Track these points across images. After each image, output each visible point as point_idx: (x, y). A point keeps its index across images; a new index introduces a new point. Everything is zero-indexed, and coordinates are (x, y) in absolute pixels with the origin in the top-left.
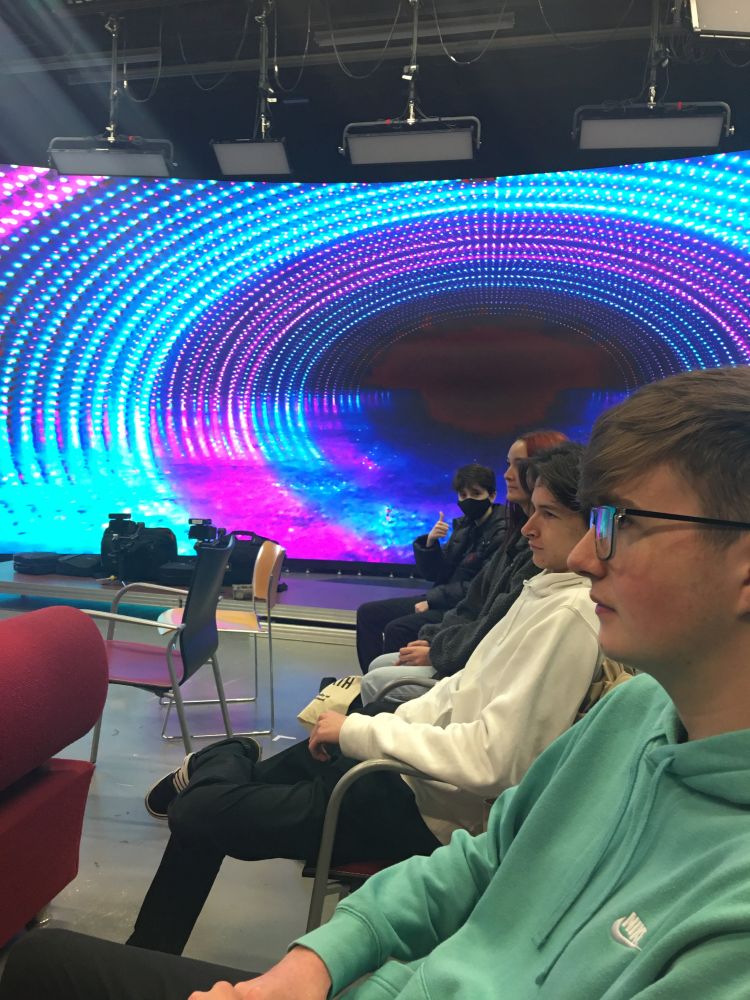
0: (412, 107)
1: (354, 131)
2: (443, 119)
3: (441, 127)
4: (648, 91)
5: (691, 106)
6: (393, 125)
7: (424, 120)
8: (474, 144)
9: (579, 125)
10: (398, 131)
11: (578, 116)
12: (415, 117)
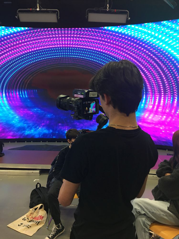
0: (38, 5)
1: (20, 11)
2: (48, 10)
3: (47, 12)
4: (107, 5)
5: (119, 11)
6: (32, 10)
7: (42, 9)
8: (57, 18)
9: (88, 14)
10: (34, 12)
11: (87, 12)
12: (40, 8)
